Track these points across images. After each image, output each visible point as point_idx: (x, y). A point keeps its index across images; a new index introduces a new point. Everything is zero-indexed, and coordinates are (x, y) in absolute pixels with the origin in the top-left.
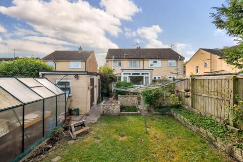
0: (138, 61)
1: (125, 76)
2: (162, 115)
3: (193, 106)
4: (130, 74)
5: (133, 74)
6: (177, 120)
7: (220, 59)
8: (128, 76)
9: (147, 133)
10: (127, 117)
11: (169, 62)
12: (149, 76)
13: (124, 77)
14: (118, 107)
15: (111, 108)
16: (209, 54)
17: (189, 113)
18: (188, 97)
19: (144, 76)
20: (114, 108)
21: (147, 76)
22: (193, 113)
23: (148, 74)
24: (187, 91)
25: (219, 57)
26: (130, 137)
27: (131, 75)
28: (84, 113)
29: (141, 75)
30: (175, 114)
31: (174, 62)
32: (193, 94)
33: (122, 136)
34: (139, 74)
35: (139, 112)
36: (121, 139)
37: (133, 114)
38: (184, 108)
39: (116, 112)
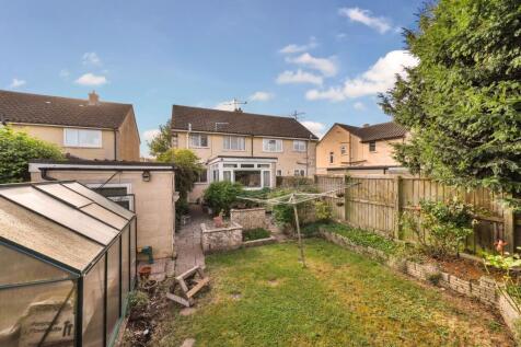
0: (242, 139)
1: (227, 169)
2: (309, 237)
3: (347, 219)
4: (236, 166)
5: (243, 166)
6: (332, 242)
7: (363, 142)
8: (232, 170)
9: (305, 267)
10: (255, 249)
11: (295, 143)
12: (270, 169)
13: (225, 172)
14: (239, 233)
15: (225, 237)
16: (348, 133)
17: (345, 229)
18: (340, 205)
19: (263, 170)
20: (230, 236)
21: (266, 169)
22: (351, 229)
23: (268, 166)
24: (340, 196)
25: (359, 140)
26: (285, 279)
27: (239, 168)
28: (165, 255)
29: (256, 168)
30: (327, 234)
31: (302, 144)
32: (348, 200)
33: (274, 280)
34: (253, 166)
35: (272, 237)
36: (274, 284)
37: (264, 243)
38: (335, 223)
39: (234, 243)
